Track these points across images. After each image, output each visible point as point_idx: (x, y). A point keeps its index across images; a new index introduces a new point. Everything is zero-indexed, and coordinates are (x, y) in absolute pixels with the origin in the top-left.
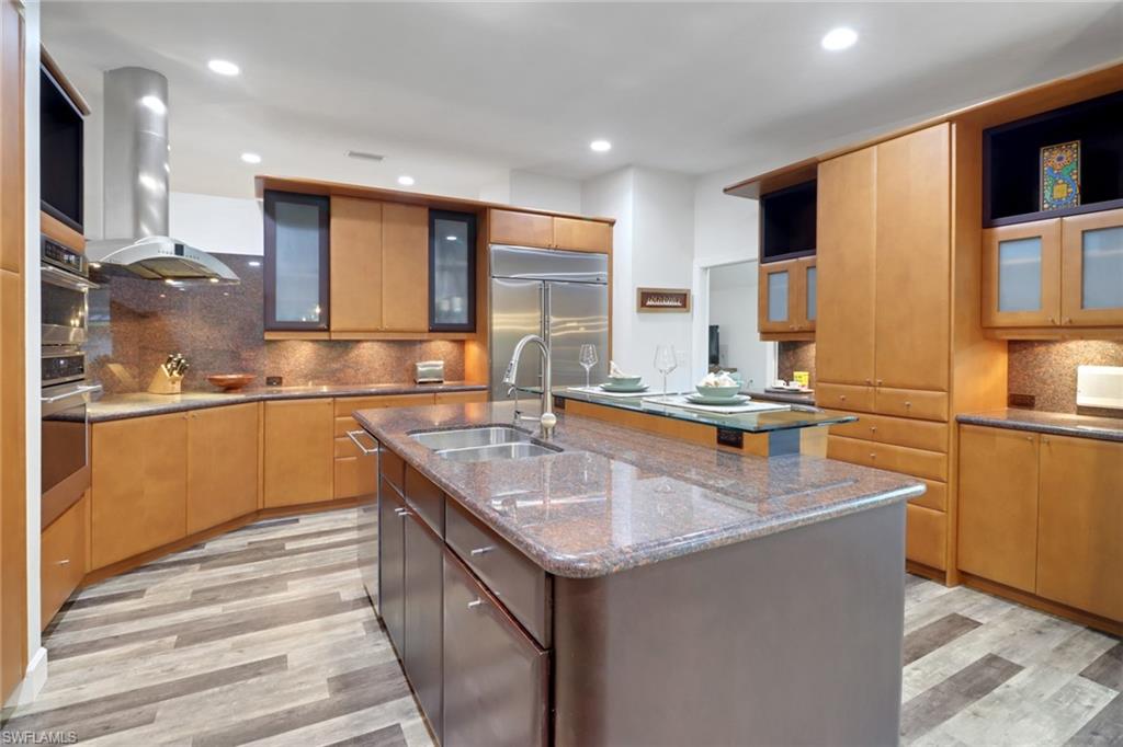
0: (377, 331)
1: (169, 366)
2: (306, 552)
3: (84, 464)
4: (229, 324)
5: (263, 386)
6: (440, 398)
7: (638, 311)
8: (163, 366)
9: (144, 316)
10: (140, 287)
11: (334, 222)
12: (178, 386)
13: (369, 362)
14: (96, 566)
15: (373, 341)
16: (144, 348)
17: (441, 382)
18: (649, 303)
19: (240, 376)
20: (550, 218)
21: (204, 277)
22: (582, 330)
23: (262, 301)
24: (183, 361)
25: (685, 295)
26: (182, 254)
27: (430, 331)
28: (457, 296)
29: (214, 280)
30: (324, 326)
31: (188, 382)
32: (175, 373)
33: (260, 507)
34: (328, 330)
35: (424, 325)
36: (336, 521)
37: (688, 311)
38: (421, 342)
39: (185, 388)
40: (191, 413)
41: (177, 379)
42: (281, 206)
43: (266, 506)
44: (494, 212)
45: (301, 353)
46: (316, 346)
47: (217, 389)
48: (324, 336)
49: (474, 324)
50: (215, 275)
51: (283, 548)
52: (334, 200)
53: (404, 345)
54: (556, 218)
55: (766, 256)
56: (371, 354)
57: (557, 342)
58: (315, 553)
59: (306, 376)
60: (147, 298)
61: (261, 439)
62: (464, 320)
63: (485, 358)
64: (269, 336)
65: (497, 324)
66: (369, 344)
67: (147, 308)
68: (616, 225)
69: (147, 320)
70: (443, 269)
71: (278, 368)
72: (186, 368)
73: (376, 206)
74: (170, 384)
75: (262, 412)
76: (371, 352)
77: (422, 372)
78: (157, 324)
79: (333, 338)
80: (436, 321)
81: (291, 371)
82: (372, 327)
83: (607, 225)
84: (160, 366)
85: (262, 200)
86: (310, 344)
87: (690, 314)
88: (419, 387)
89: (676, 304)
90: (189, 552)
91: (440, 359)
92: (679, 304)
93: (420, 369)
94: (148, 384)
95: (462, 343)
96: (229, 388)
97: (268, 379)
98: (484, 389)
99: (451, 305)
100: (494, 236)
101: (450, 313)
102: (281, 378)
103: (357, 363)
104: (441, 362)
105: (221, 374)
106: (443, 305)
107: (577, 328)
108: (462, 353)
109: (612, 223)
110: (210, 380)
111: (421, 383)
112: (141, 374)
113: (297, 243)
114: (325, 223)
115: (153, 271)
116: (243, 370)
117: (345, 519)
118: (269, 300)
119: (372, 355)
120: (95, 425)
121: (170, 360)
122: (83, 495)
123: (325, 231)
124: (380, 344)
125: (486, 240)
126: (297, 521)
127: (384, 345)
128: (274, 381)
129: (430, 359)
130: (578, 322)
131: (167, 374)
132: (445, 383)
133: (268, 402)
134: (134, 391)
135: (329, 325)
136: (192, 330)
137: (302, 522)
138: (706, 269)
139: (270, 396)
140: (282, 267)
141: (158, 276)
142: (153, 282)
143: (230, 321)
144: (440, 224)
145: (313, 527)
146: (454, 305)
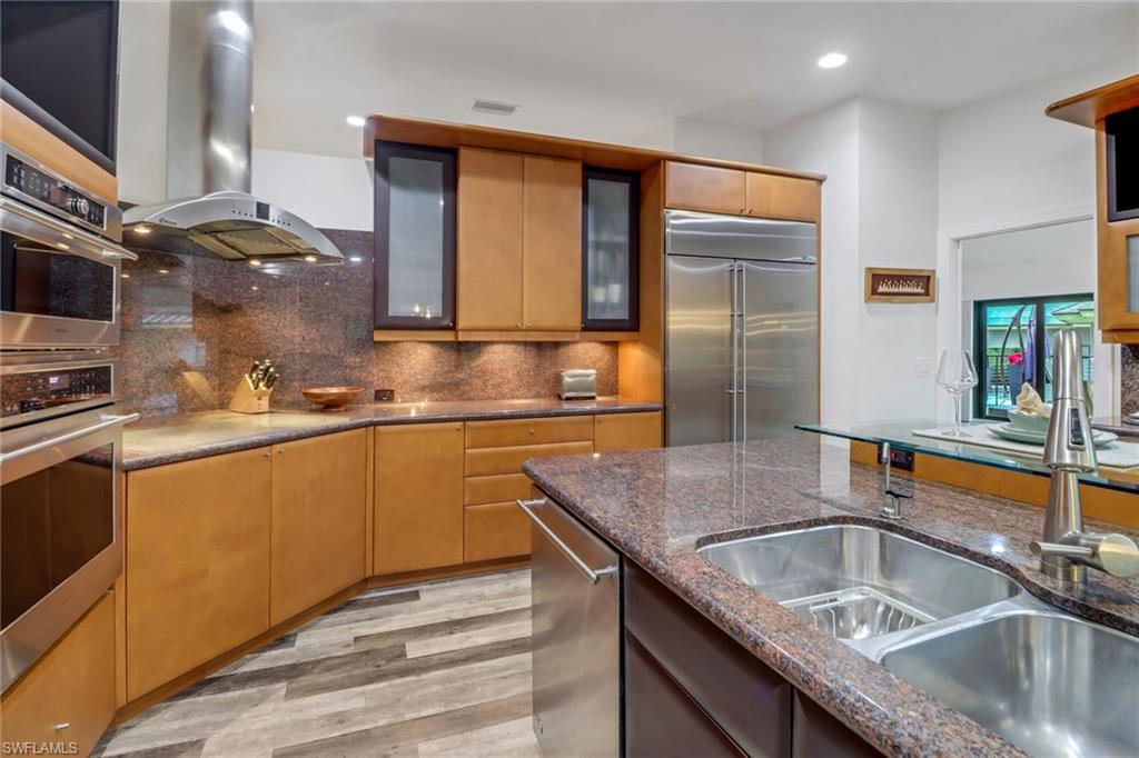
0: (517, 329)
1: (254, 375)
2: (438, 667)
3: (112, 541)
4: (329, 321)
5: (370, 402)
6: (599, 421)
7: (867, 300)
8: (247, 376)
9: (225, 310)
10: (221, 273)
11: (463, 181)
12: (265, 403)
13: (501, 370)
14: (135, 693)
15: (507, 342)
16: (227, 351)
17: (593, 398)
18: (881, 289)
19: (343, 390)
20: (743, 173)
21: (298, 254)
22: (784, 329)
23: (370, 291)
24: (271, 370)
25: (929, 277)
26: (267, 218)
27: (584, 329)
28: (615, 282)
29: (311, 259)
30: (447, 322)
31: (279, 397)
32: (261, 384)
33: (369, 573)
34: (453, 328)
35: (576, 322)
36: (469, 599)
37: (933, 301)
38: (568, 343)
39: (276, 405)
40: (278, 447)
41: (264, 394)
42: (396, 163)
43: (377, 572)
44: (671, 164)
45: (417, 358)
46: (436, 350)
47: (314, 406)
48: (448, 336)
49: (637, 320)
50: (313, 252)
51: (403, 655)
52: (464, 153)
53: (545, 348)
54: (748, 174)
55: (1120, 208)
56: (501, 358)
57: (753, 343)
58: (452, 671)
59: (423, 388)
60: (229, 285)
61: (370, 480)
62: (623, 314)
63: (657, 366)
64: (379, 336)
65: (674, 323)
66: (501, 346)
67: (229, 300)
68: (824, 184)
69: (229, 315)
70: (598, 246)
71: (388, 378)
72: (275, 379)
73: (518, 159)
74: (256, 402)
75: (371, 441)
76: (502, 357)
77: (570, 384)
78: (241, 320)
79: (461, 339)
80: (589, 317)
81: (405, 382)
82: (511, 323)
83: (814, 183)
84: (242, 377)
85: (372, 159)
86: (429, 347)
87: (933, 304)
88: (567, 406)
89: (916, 290)
90: (273, 653)
91: (588, 367)
92: (920, 290)
93: (567, 380)
94: (230, 399)
95: (615, 344)
96: (329, 406)
97: (377, 392)
98: (656, 410)
99: (607, 295)
100: (671, 198)
101: (605, 306)
102: (392, 391)
103: (484, 372)
104: (594, 371)
105: (319, 386)
106: (598, 295)
107: (778, 326)
108: (615, 358)
109: (820, 181)
110: (305, 394)
111: (569, 399)
112: (221, 385)
113: (417, 210)
114: (451, 185)
115: (233, 248)
116: (346, 382)
117: (481, 597)
118: (379, 288)
119: (504, 362)
120: (131, 474)
121: (255, 368)
122: (112, 587)
123: (450, 195)
124: (514, 346)
125: (660, 204)
126: (415, 595)
127: (520, 348)
128: (384, 395)
129: (576, 367)
130: (779, 319)
131: (252, 387)
132: (599, 399)
133: (379, 428)
134: (212, 408)
135: (454, 321)
136: (285, 329)
137: (425, 598)
138: (958, 241)
139: (382, 419)
140: (397, 243)
141: (241, 256)
142: (237, 264)
143: (331, 317)
144: (595, 185)
145: (441, 610)
146: (611, 296)
